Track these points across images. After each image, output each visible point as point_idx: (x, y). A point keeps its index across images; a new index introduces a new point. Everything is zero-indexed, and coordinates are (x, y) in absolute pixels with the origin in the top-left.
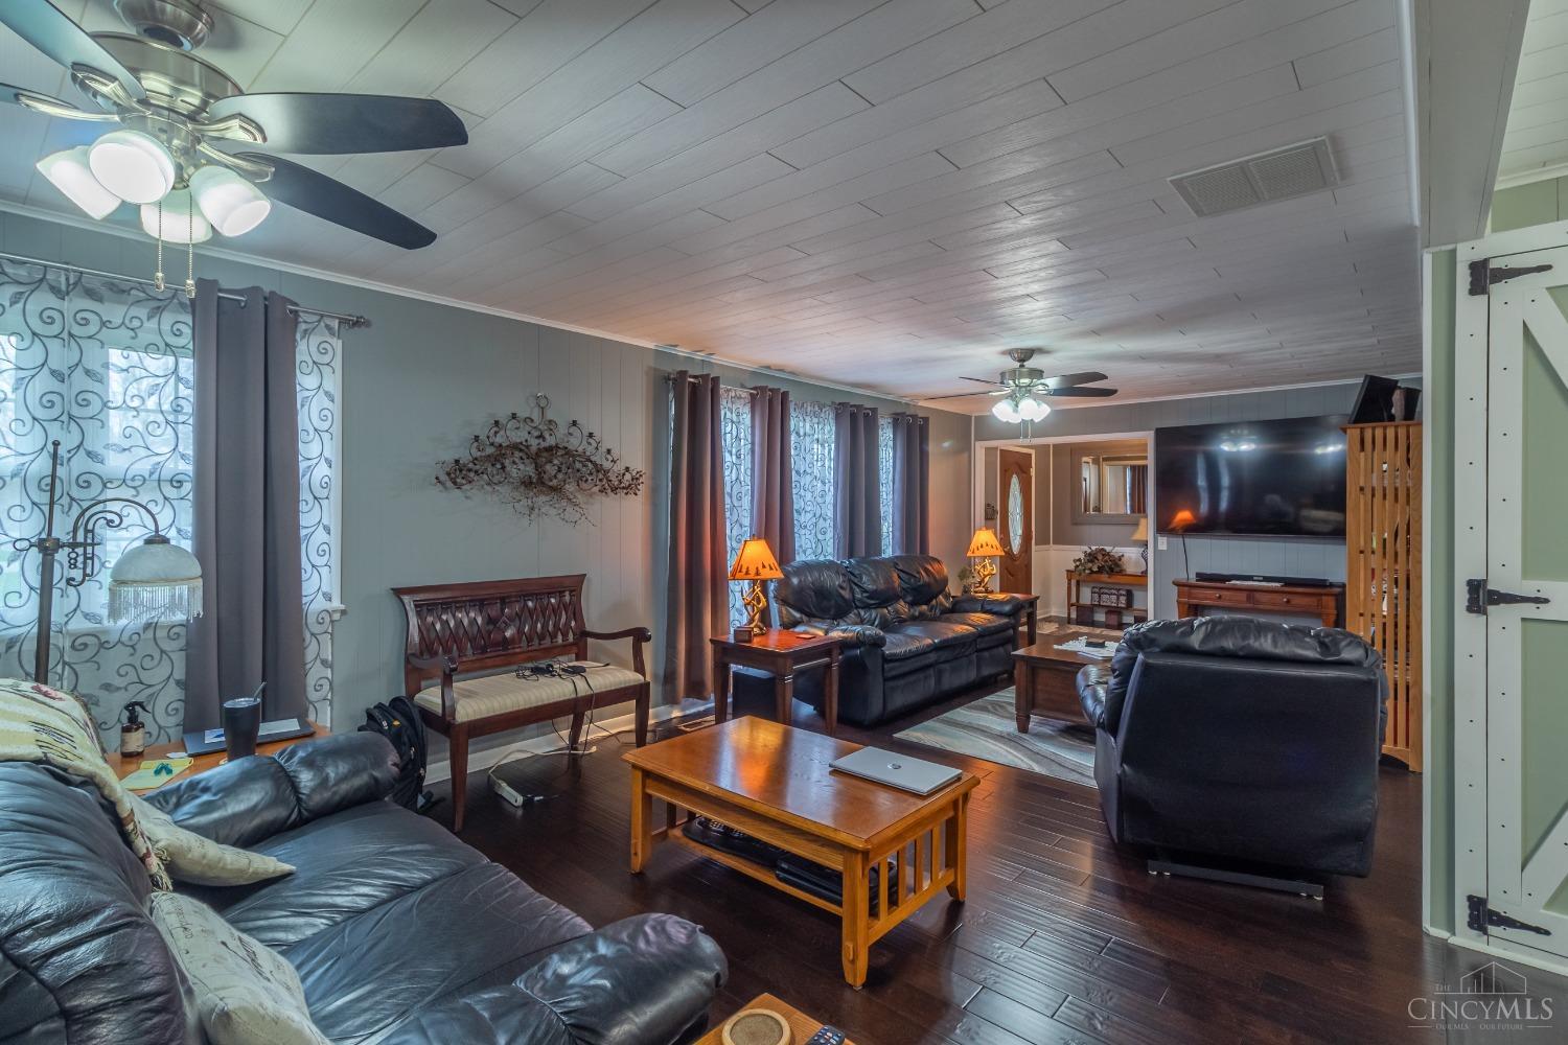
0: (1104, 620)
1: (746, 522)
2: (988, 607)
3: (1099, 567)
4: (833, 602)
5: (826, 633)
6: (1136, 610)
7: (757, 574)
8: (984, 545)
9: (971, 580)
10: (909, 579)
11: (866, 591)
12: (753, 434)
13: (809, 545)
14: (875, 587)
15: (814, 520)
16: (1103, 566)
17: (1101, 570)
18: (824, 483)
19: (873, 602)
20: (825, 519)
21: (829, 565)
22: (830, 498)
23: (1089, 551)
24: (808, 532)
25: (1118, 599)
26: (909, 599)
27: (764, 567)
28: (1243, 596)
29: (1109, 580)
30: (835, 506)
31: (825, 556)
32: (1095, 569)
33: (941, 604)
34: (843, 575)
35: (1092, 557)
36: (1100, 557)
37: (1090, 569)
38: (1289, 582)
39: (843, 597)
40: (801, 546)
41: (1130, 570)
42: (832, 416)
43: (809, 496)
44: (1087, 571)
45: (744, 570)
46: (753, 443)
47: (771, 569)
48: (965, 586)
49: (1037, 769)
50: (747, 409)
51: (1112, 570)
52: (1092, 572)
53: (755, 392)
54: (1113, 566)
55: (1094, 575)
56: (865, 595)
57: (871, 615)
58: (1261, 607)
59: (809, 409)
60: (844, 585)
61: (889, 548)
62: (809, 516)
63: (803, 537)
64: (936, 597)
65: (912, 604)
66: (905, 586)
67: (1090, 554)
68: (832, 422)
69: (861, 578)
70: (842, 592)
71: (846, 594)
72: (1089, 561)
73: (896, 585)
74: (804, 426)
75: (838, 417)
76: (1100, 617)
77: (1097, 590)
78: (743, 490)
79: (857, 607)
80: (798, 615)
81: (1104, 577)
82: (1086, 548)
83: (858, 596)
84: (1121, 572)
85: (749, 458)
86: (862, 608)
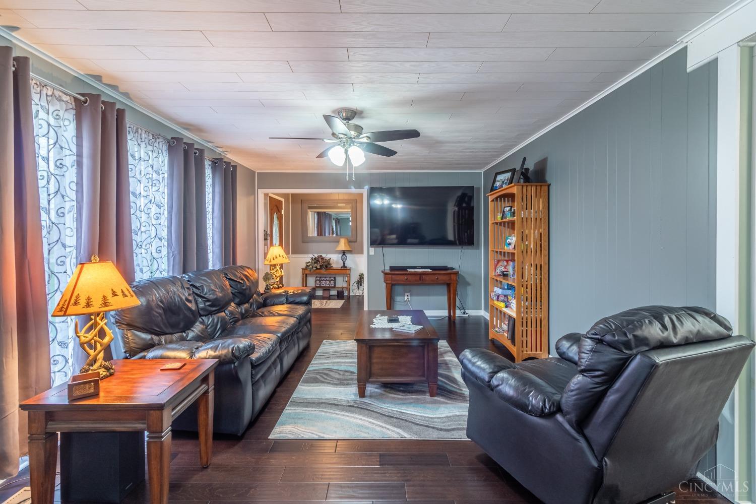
0: (322, 294)
1: (71, 241)
2: (291, 300)
3: (320, 266)
4: (181, 316)
5: (192, 355)
6: (338, 288)
7: (105, 304)
8: (278, 256)
9: (272, 281)
10: (237, 285)
11: (208, 300)
12: (79, 145)
13: (145, 263)
14: (215, 297)
15: (149, 240)
16: (322, 265)
17: (321, 267)
18: (159, 206)
19: (214, 309)
20: (160, 239)
21: (173, 280)
22: (164, 221)
23: (314, 257)
24: (143, 251)
25: (330, 282)
26: (237, 300)
27: (114, 294)
28: (417, 278)
29: (325, 273)
30: (169, 228)
31: (161, 272)
32: (319, 267)
33: (257, 301)
34: (188, 288)
35: (316, 260)
36: (320, 260)
37: (316, 267)
38: (434, 268)
39: (190, 309)
40: (138, 265)
41: (334, 266)
42: (165, 148)
43: (144, 217)
44: (314, 269)
45: (83, 301)
46: (79, 155)
47: (125, 295)
48: (267, 286)
49: (407, 436)
50: (71, 115)
51: (326, 267)
52: (317, 269)
53: (82, 98)
54: (327, 265)
55: (318, 271)
56: (208, 303)
57: (213, 320)
58: (426, 282)
59: (143, 136)
60: (190, 298)
61: (213, 262)
62: (144, 236)
63: (139, 256)
64: (252, 297)
65: (239, 304)
66: (234, 291)
67: (315, 259)
68: (166, 154)
69: (203, 289)
70: (189, 305)
71: (192, 306)
72: (315, 263)
73: (230, 291)
74: (139, 151)
75: (171, 149)
76: (319, 293)
77: (318, 278)
78: (68, 205)
79: (201, 316)
80: (146, 336)
81: (323, 271)
82: (311, 256)
83: (201, 306)
84: (331, 268)
85: (74, 170)
86: (205, 316)
